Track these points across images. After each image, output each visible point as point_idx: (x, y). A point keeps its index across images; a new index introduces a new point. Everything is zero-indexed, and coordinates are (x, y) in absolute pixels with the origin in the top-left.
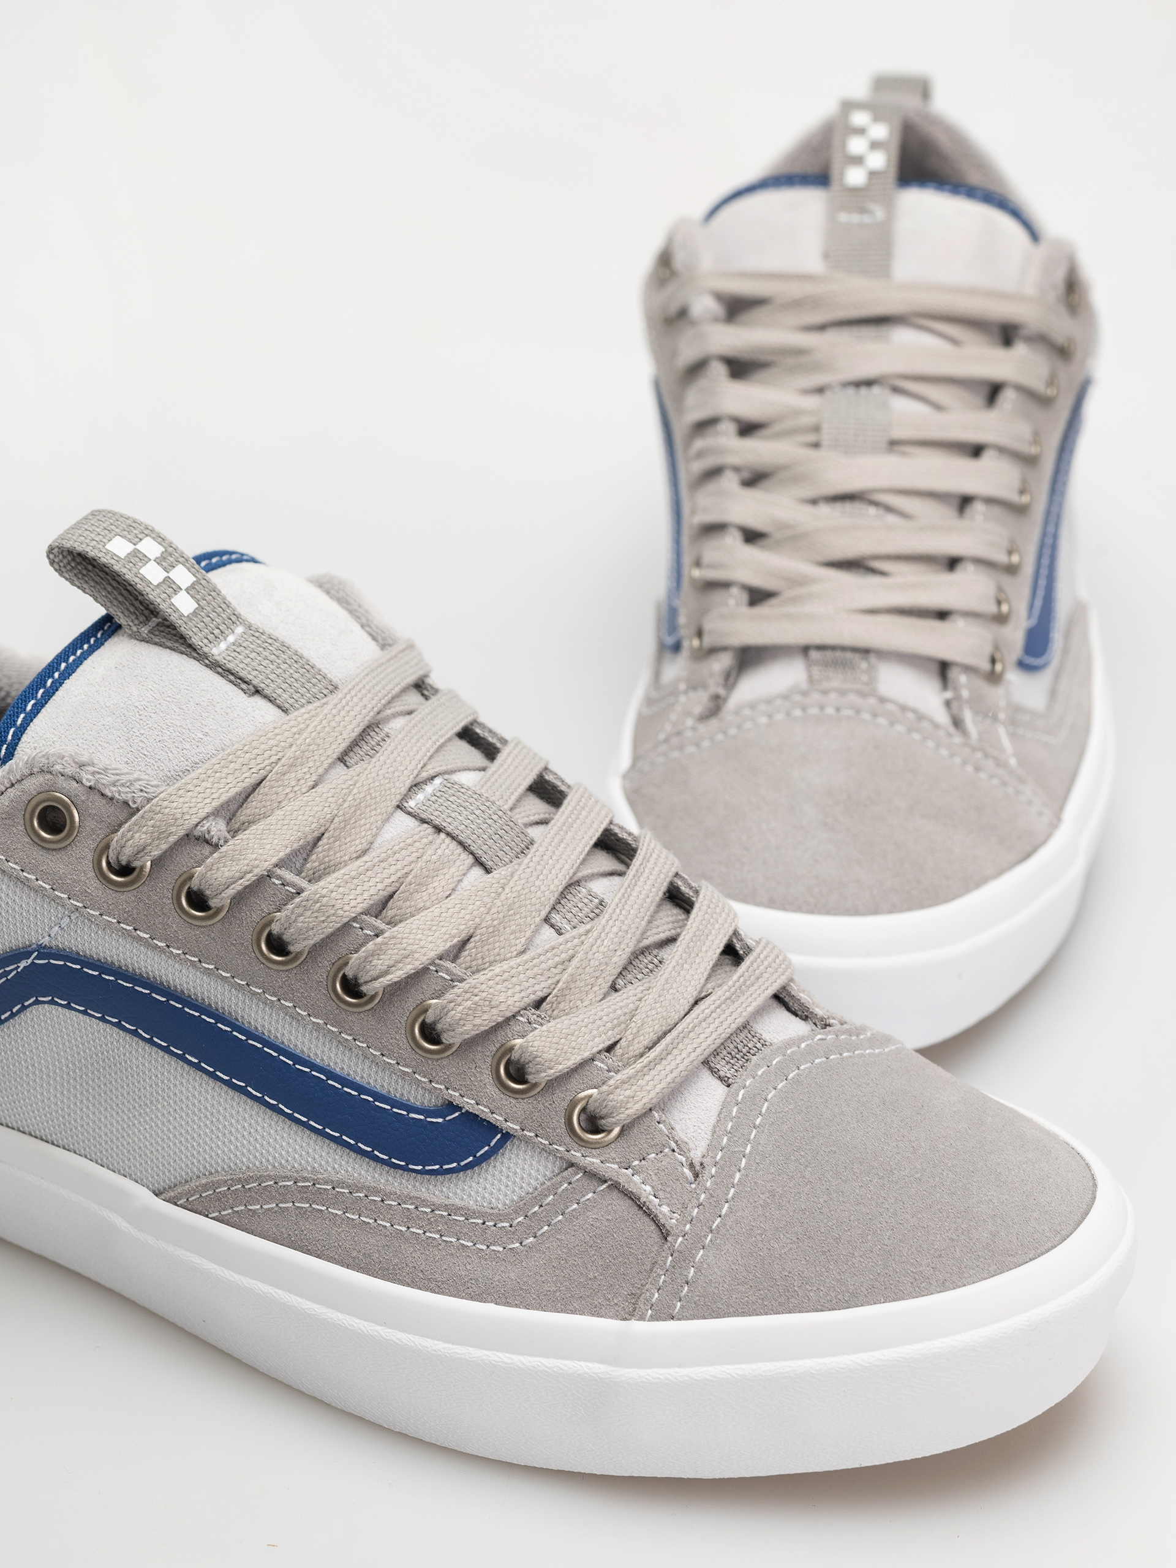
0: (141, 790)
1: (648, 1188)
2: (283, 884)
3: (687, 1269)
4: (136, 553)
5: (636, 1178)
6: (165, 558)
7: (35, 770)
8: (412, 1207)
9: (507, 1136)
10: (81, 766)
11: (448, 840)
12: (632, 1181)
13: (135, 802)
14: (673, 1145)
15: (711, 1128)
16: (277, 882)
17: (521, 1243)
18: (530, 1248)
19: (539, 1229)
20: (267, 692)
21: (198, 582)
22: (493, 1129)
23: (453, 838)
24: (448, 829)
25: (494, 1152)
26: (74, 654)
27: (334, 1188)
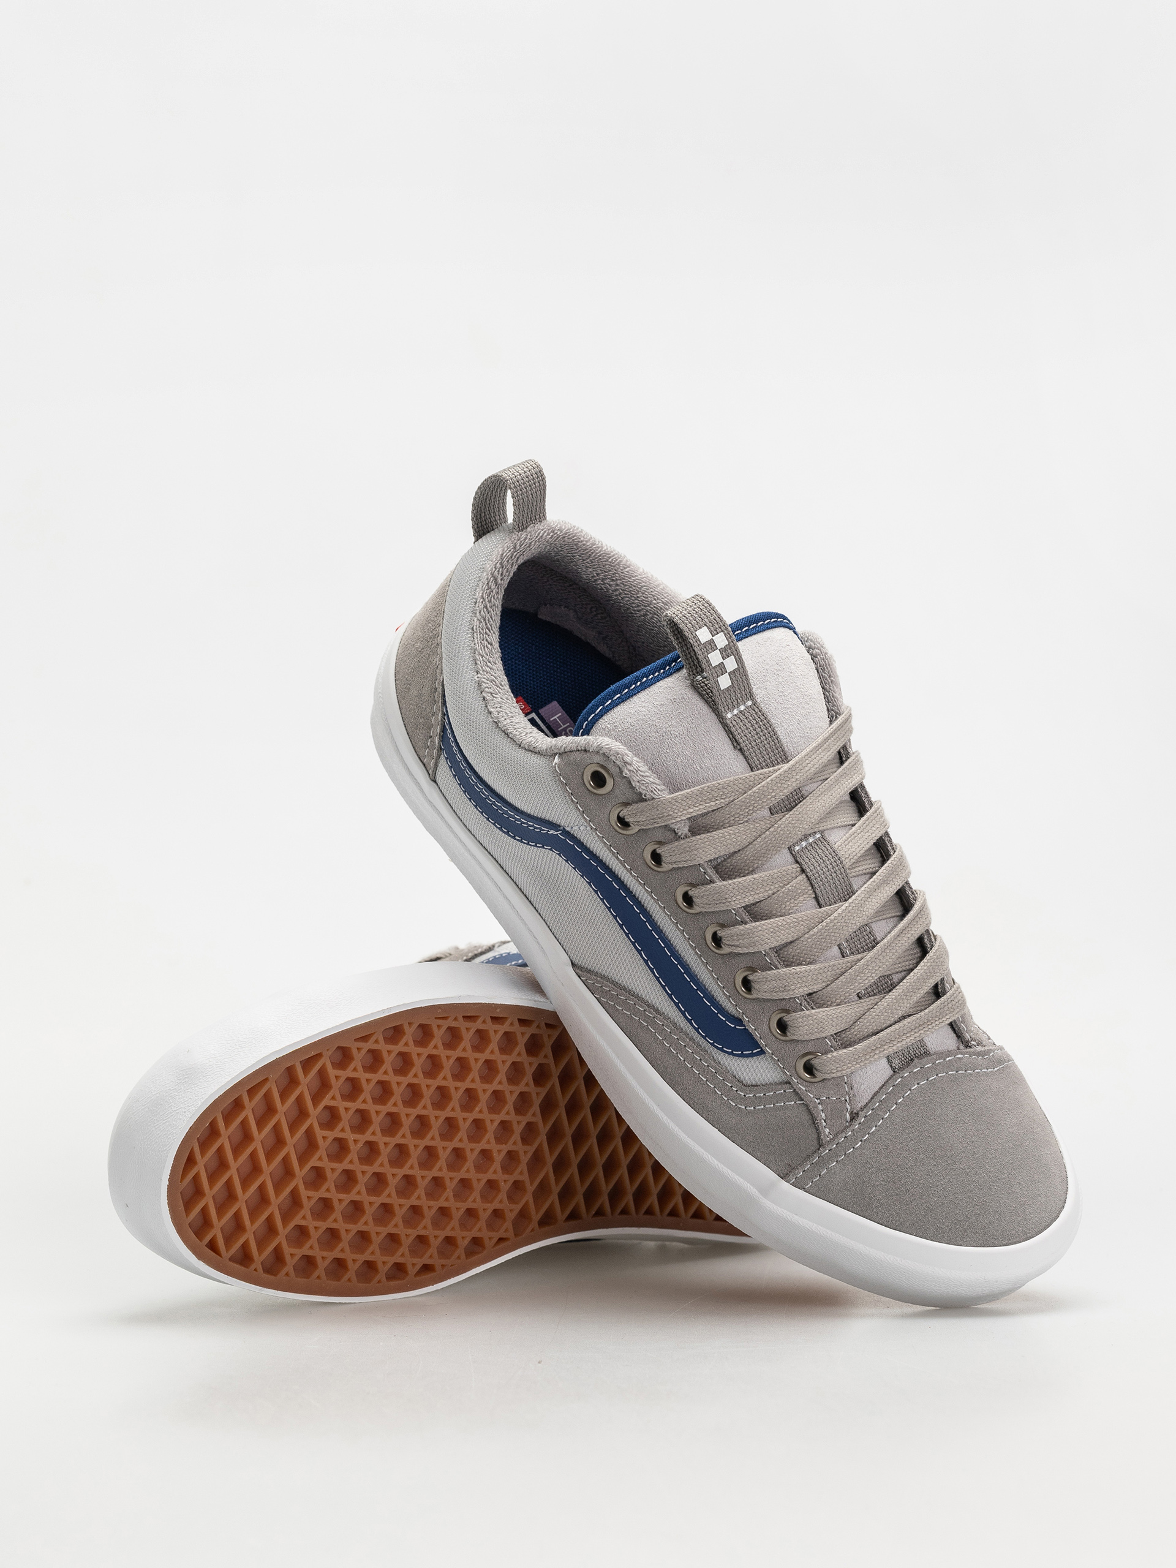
0: (652, 791)
1: (823, 1115)
2: (704, 872)
3: (823, 1169)
4: (711, 642)
5: (820, 1107)
6: (726, 649)
7: (601, 752)
8: (699, 1058)
9: (762, 1052)
10: (626, 763)
11: (806, 880)
12: (817, 1107)
13: (645, 796)
14: (847, 1098)
15: (873, 1093)
16: (702, 870)
17: (746, 1107)
18: (749, 1112)
19: (758, 1106)
20: (747, 754)
21: (738, 669)
22: (757, 1046)
23: (809, 879)
24: (808, 874)
25: (752, 1055)
26: (653, 674)
27: (663, 1025)
